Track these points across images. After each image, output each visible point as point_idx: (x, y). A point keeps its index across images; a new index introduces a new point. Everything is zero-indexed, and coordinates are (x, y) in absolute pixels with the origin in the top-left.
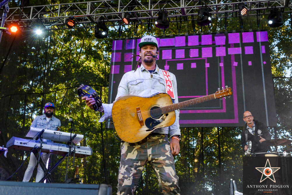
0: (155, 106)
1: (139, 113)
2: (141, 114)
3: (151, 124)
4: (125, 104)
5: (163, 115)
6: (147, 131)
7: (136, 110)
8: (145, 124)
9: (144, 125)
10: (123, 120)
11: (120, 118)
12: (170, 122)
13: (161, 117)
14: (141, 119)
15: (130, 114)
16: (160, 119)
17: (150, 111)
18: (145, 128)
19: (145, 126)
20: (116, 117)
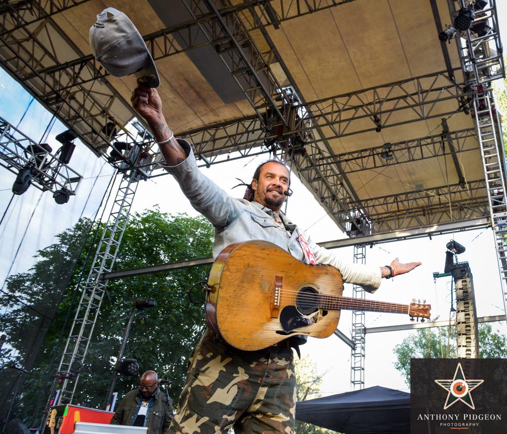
0: (311, 286)
1: (278, 287)
2: (281, 291)
3: (290, 322)
4: (258, 257)
5: (319, 311)
6: (278, 332)
7: (274, 280)
8: (279, 317)
9: (277, 318)
10: (241, 290)
11: (236, 283)
12: (325, 330)
13: (313, 315)
14: (277, 302)
15: (260, 284)
16: (309, 317)
17: (299, 293)
18: (276, 325)
19: (278, 320)
20: (229, 277)
